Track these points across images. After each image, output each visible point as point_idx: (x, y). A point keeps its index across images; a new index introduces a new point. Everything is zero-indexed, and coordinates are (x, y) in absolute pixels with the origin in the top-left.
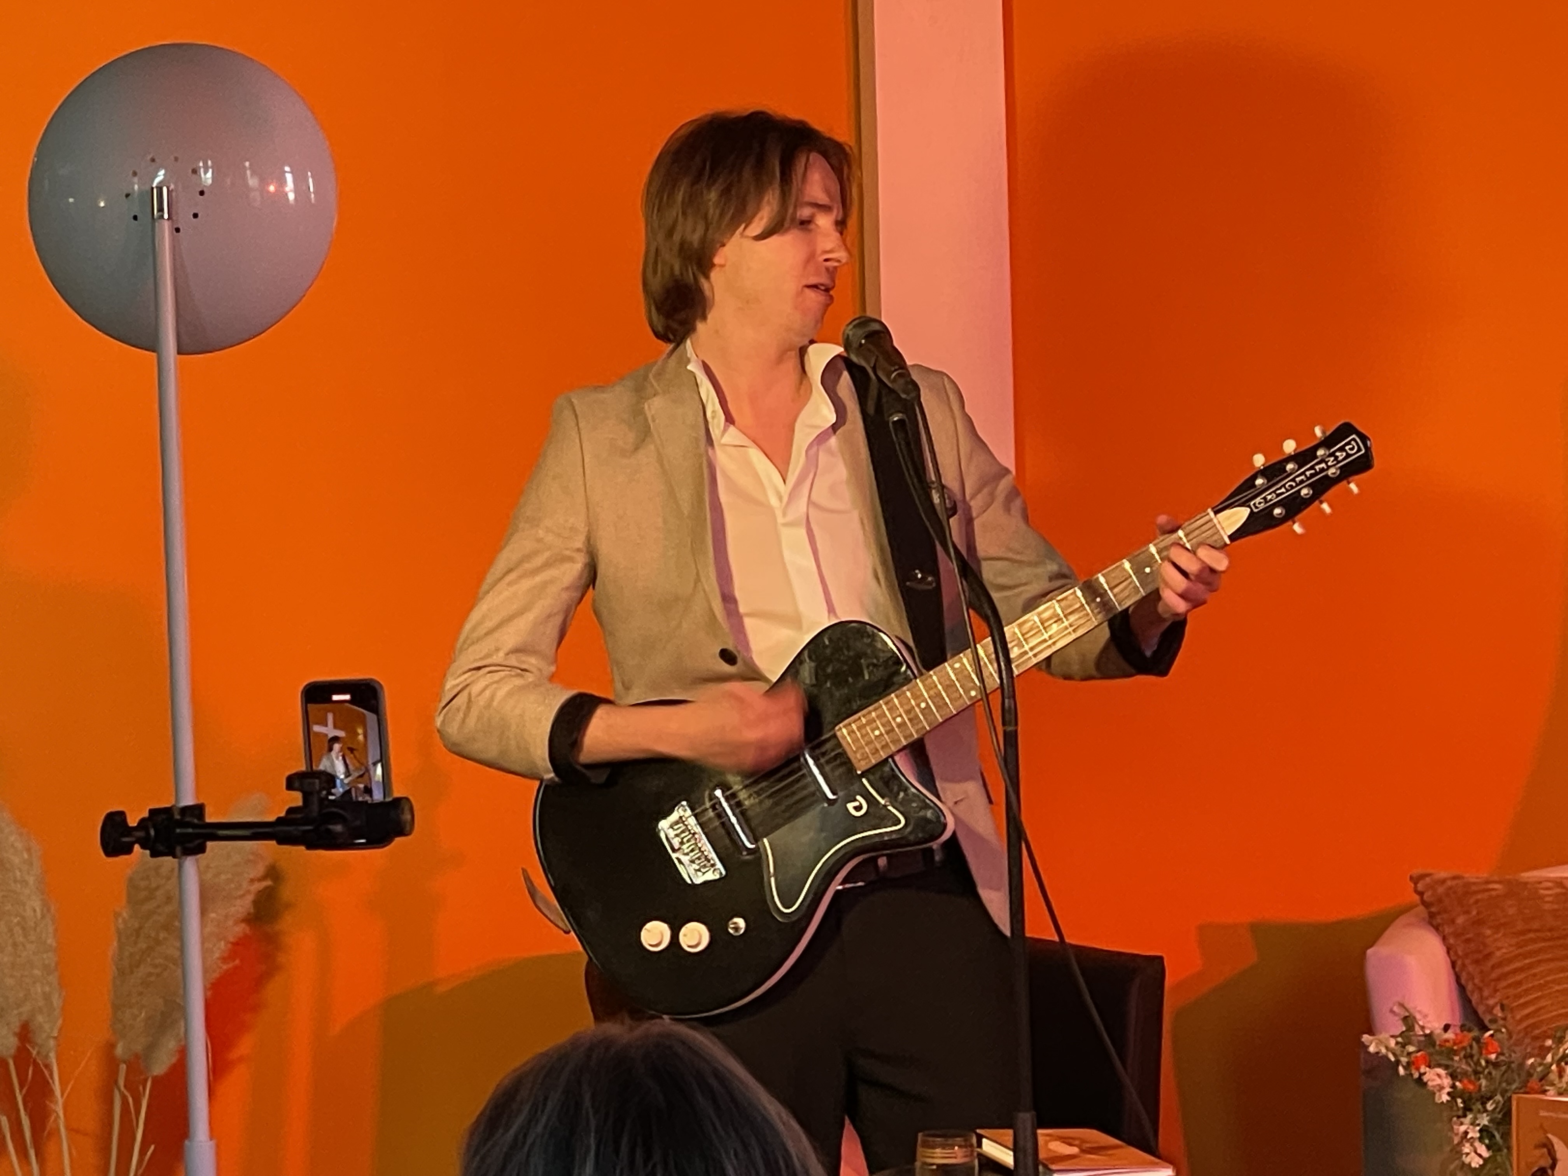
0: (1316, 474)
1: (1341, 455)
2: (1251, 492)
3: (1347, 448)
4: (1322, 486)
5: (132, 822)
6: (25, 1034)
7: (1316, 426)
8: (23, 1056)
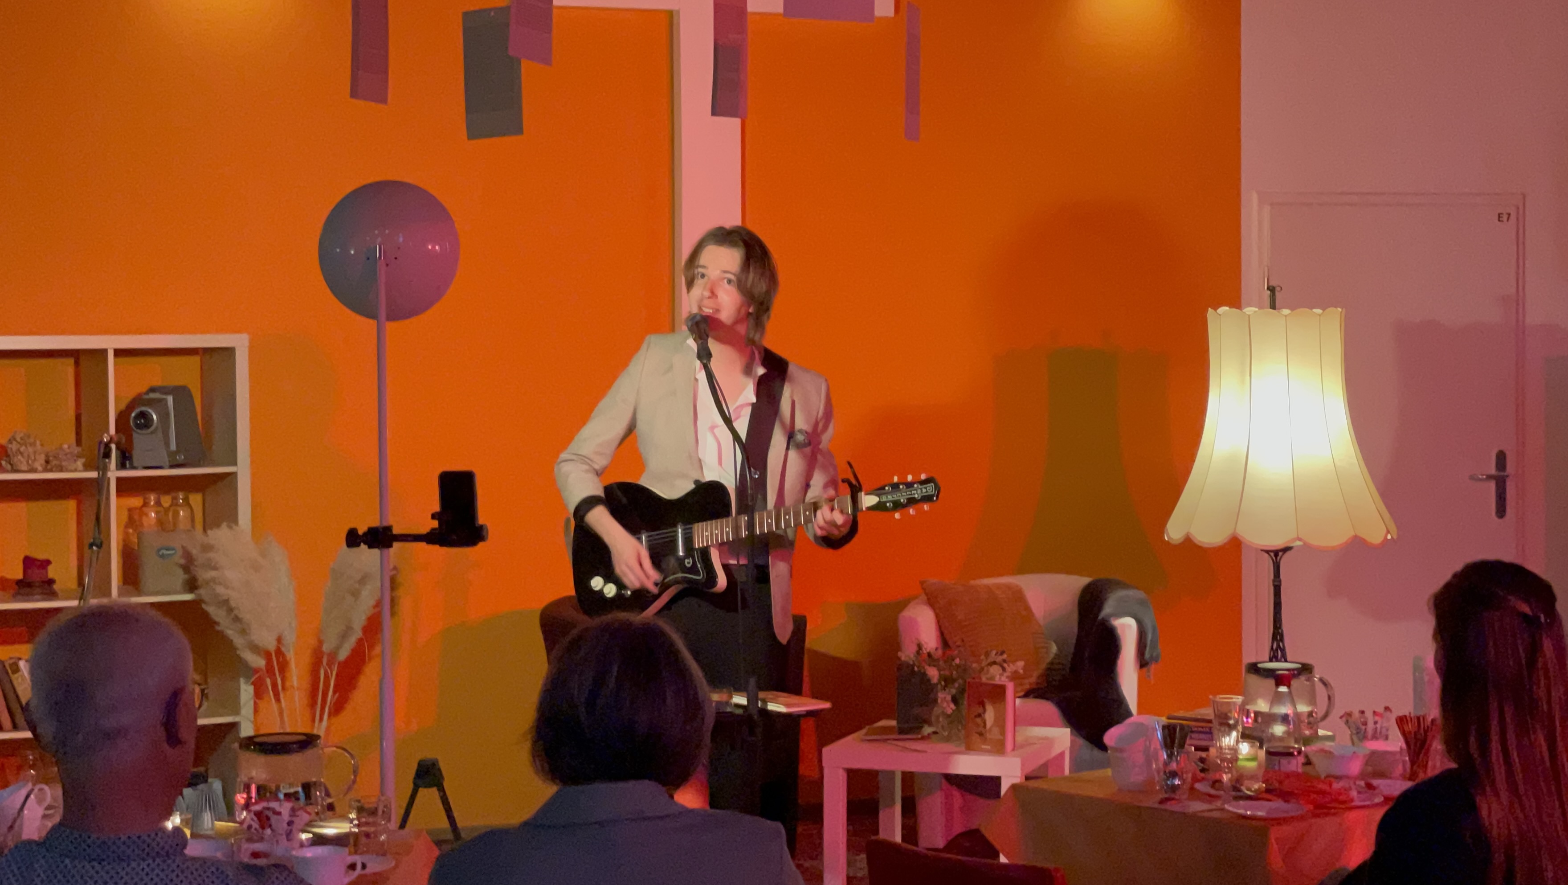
0: (911, 494)
1: (924, 490)
2: (883, 491)
3: (928, 488)
4: (911, 501)
5: (360, 532)
6: (279, 640)
7: (922, 473)
8: (279, 652)
